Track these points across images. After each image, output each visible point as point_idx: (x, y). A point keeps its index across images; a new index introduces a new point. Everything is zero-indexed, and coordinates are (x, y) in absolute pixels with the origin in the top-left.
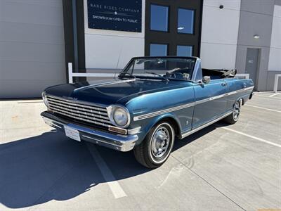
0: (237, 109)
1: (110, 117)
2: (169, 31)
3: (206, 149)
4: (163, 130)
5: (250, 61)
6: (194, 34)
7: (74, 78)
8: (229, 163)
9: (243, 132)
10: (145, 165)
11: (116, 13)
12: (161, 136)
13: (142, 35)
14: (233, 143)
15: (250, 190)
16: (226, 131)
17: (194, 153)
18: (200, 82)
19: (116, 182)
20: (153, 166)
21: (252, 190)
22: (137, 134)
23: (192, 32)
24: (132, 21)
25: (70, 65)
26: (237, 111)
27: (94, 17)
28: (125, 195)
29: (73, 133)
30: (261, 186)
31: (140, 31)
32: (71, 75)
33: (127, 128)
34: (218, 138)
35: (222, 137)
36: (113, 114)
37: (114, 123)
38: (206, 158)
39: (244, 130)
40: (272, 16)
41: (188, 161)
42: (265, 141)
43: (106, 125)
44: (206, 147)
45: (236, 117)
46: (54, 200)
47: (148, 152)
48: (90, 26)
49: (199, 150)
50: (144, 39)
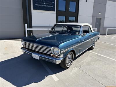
0: (94, 44)
1: (52, 51)
2: (66, 11)
3: (84, 60)
4: (70, 54)
5: (97, 23)
6: (76, 12)
7: (28, 30)
8: (93, 66)
9: (97, 53)
10: (64, 68)
11: (44, 3)
12: (70, 57)
13: (55, 12)
14: (93, 58)
15: (102, 76)
16: (90, 52)
17: (80, 62)
18: (82, 35)
19: (54, 75)
20: (67, 68)
21: (103, 76)
22: (62, 57)
23: (75, 11)
24: (51, 7)
25: (26, 25)
26: (94, 45)
27: (35, 5)
28: (58, 80)
29: (36, 56)
30: (106, 74)
31: (54, 11)
32: (27, 29)
33: (59, 55)
34: (88, 55)
35: (89, 55)
36: (53, 50)
37: (53, 53)
38: (85, 64)
39: (97, 52)
40: (106, 5)
41: (78, 66)
42: (105, 56)
43: (50, 54)
44: (84, 59)
45: (93, 47)
46: (33, 83)
47: (65, 63)
48: (34, 9)
49: (82, 61)
50: (56, 14)
